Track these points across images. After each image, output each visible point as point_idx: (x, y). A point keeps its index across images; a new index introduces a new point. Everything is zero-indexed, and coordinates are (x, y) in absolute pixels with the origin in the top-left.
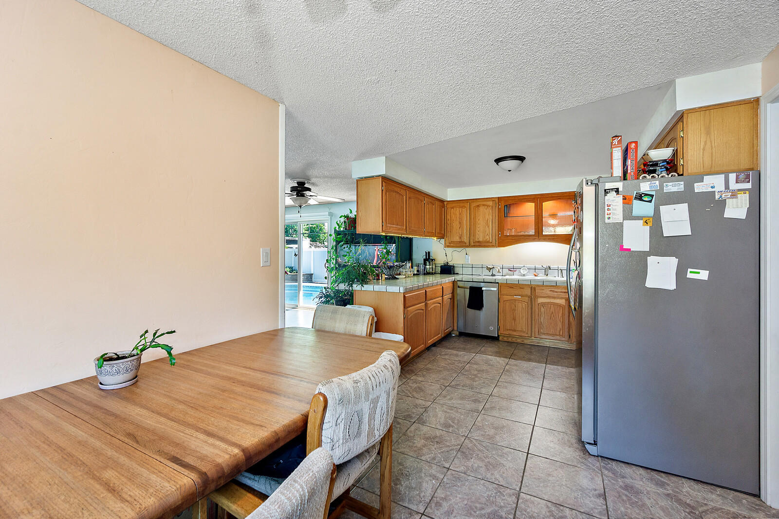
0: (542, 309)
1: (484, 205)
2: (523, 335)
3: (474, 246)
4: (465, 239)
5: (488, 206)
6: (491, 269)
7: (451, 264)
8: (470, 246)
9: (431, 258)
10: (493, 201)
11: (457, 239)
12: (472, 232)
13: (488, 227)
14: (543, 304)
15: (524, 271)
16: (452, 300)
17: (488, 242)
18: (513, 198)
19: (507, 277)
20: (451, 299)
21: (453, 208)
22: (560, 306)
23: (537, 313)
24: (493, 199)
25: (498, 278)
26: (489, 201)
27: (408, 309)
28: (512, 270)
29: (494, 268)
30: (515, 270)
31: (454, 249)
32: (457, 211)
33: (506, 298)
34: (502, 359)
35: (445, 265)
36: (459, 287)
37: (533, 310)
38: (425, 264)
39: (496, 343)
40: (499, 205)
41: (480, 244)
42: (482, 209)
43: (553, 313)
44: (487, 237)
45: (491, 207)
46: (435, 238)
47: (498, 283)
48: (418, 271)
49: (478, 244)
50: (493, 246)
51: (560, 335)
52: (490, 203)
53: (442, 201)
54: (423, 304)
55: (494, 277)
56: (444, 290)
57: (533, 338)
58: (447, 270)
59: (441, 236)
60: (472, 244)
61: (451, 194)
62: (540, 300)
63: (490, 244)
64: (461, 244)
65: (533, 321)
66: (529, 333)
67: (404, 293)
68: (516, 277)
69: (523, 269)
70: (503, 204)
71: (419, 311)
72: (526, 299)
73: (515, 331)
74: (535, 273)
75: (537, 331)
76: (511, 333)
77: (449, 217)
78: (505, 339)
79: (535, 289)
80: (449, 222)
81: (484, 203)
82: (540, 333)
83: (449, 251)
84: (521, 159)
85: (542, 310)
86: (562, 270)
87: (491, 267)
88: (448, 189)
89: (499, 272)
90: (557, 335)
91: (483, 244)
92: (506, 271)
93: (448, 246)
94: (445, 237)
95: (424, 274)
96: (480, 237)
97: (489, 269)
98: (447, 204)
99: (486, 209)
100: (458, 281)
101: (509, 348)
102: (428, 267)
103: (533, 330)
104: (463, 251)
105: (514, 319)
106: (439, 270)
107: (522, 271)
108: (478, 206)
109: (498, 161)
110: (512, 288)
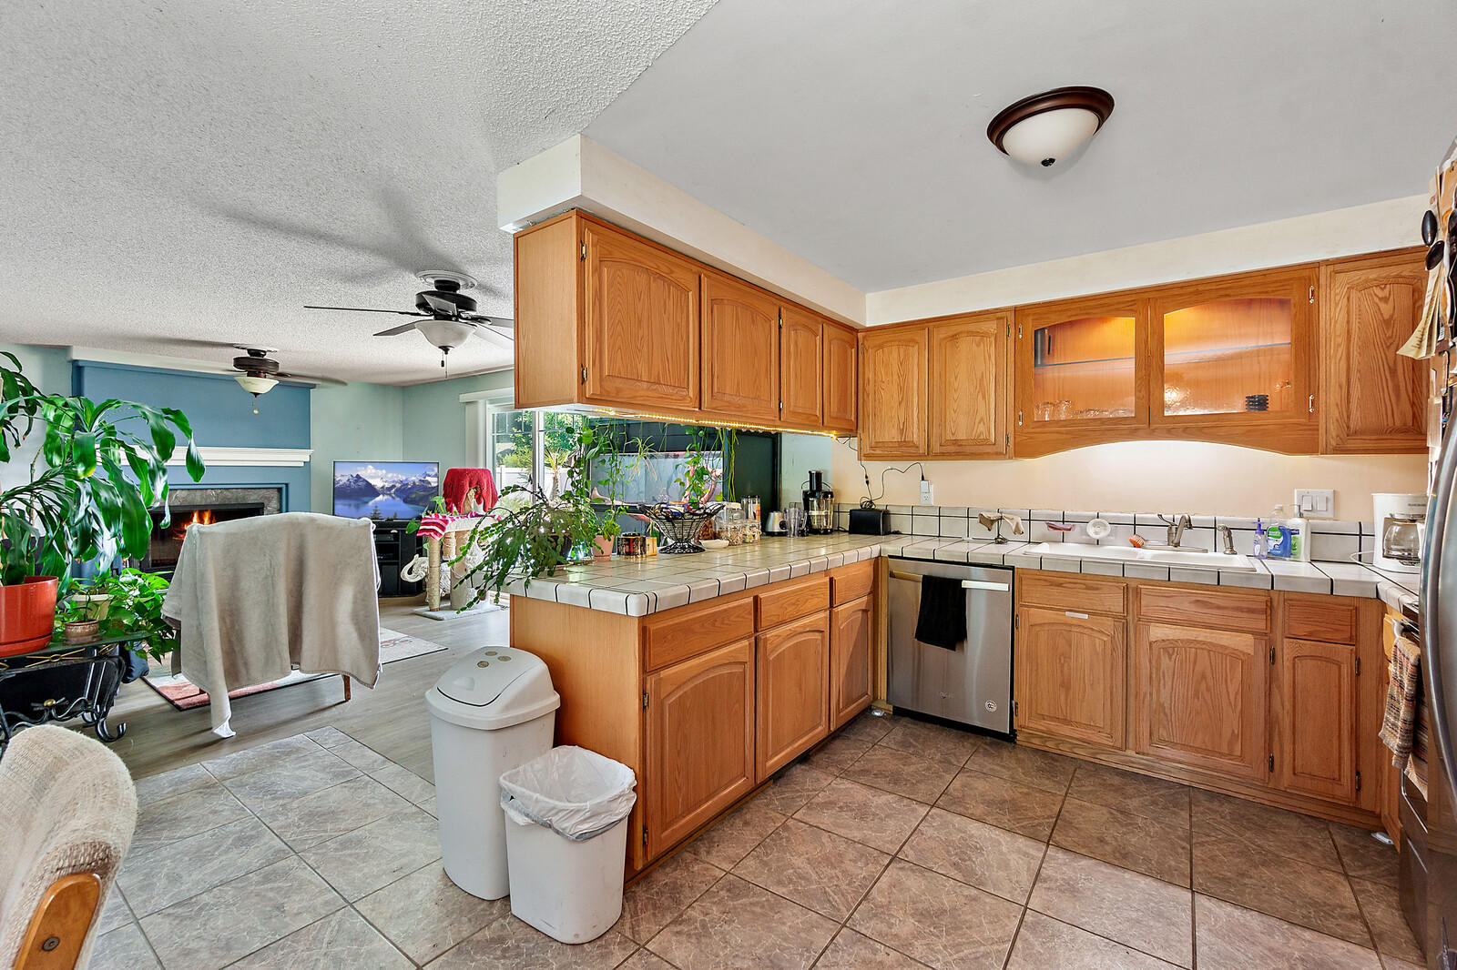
0: (1165, 660)
1: (971, 333)
2: (1095, 738)
3: (943, 456)
4: (916, 435)
5: (984, 335)
6: (992, 522)
7: (880, 505)
8: (929, 455)
9: (824, 488)
10: (998, 319)
11: (891, 435)
12: (935, 411)
13: (984, 397)
14: (1169, 647)
15: (1098, 530)
16: (870, 614)
17: (985, 442)
18: (1063, 307)
19: (1044, 549)
20: (865, 611)
21: (881, 346)
22: (1233, 655)
23: (1145, 672)
24: (999, 315)
25: (1015, 551)
26: (988, 320)
27: (664, 674)
28: (1060, 527)
29: (1001, 518)
30: (1067, 525)
31: (888, 465)
32: (893, 355)
33: (1037, 615)
34: (1021, 842)
35: (863, 509)
36: (892, 575)
37: (1132, 663)
38: (807, 506)
39: (1005, 754)
40: (1017, 331)
41: (959, 449)
42: (965, 345)
43: (1204, 677)
44: (982, 428)
45: (993, 339)
46: (833, 434)
47: (1012, 568)
48: (783, 525)
49: (952, 449)
50: (998, 455)
51: (1230, 755)
52: (991, 327)
53: (851, 330)
54: (745, 643)
55: (1003, 549)
56: (838, 586)
57: (1129, 752)
58: (869, 522)
59: (850, 430)
60: (936, 449)
61: (874, 310)
62: (1158, 632)
63: (988, 449)
64: (904, 451)
65: (1132, 699)
66: (1119, 734)
67: (642, 619)
68: (1071, 550)
69: (1094, 525)
70: (1030, 326)
71: (725, 671)
72: (1108, 624)
73: (1067, 722)
74: (1134, 538)
75: (1147, 734)
76: (1053, 726)
77: (869, 375)
78: (1036, 741)
79: (1138, 592)
80: (870, 388)
81: (972, 327)
82: (1155, 738)
83: (876, 468)
84: (1096, 102)
85: (1163, 666)
86: (1229, 530)
87: (993, 516)
88: (869, 296)
89: (1017, 531)
90: (1221, 755)
91: (968, 450)
92: (1039, 529)
93: (869, 457)
94: (860, 431)
95: (802, 534)
96: (960, 429)
97: (988, 523)
98: (864, 337)
99: (978, 345)
100: (890, 557)
101: (1048, 784)
102: (815, 513)
103: (1131, 729)
104: (916, 468)
105: (1066, 686)
106: (845, 521)
107: (1091, 531)
108: (954, 337)
109: (999, 127)
110: (1060, 585)
